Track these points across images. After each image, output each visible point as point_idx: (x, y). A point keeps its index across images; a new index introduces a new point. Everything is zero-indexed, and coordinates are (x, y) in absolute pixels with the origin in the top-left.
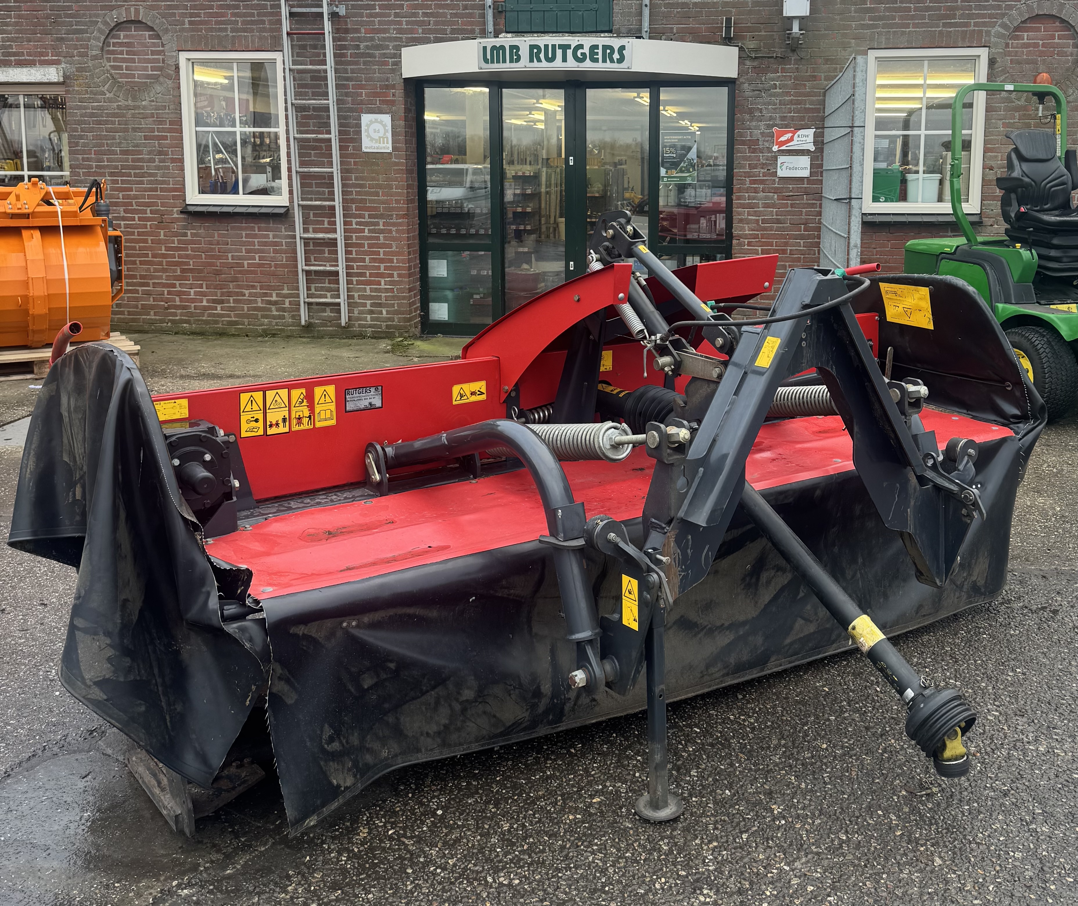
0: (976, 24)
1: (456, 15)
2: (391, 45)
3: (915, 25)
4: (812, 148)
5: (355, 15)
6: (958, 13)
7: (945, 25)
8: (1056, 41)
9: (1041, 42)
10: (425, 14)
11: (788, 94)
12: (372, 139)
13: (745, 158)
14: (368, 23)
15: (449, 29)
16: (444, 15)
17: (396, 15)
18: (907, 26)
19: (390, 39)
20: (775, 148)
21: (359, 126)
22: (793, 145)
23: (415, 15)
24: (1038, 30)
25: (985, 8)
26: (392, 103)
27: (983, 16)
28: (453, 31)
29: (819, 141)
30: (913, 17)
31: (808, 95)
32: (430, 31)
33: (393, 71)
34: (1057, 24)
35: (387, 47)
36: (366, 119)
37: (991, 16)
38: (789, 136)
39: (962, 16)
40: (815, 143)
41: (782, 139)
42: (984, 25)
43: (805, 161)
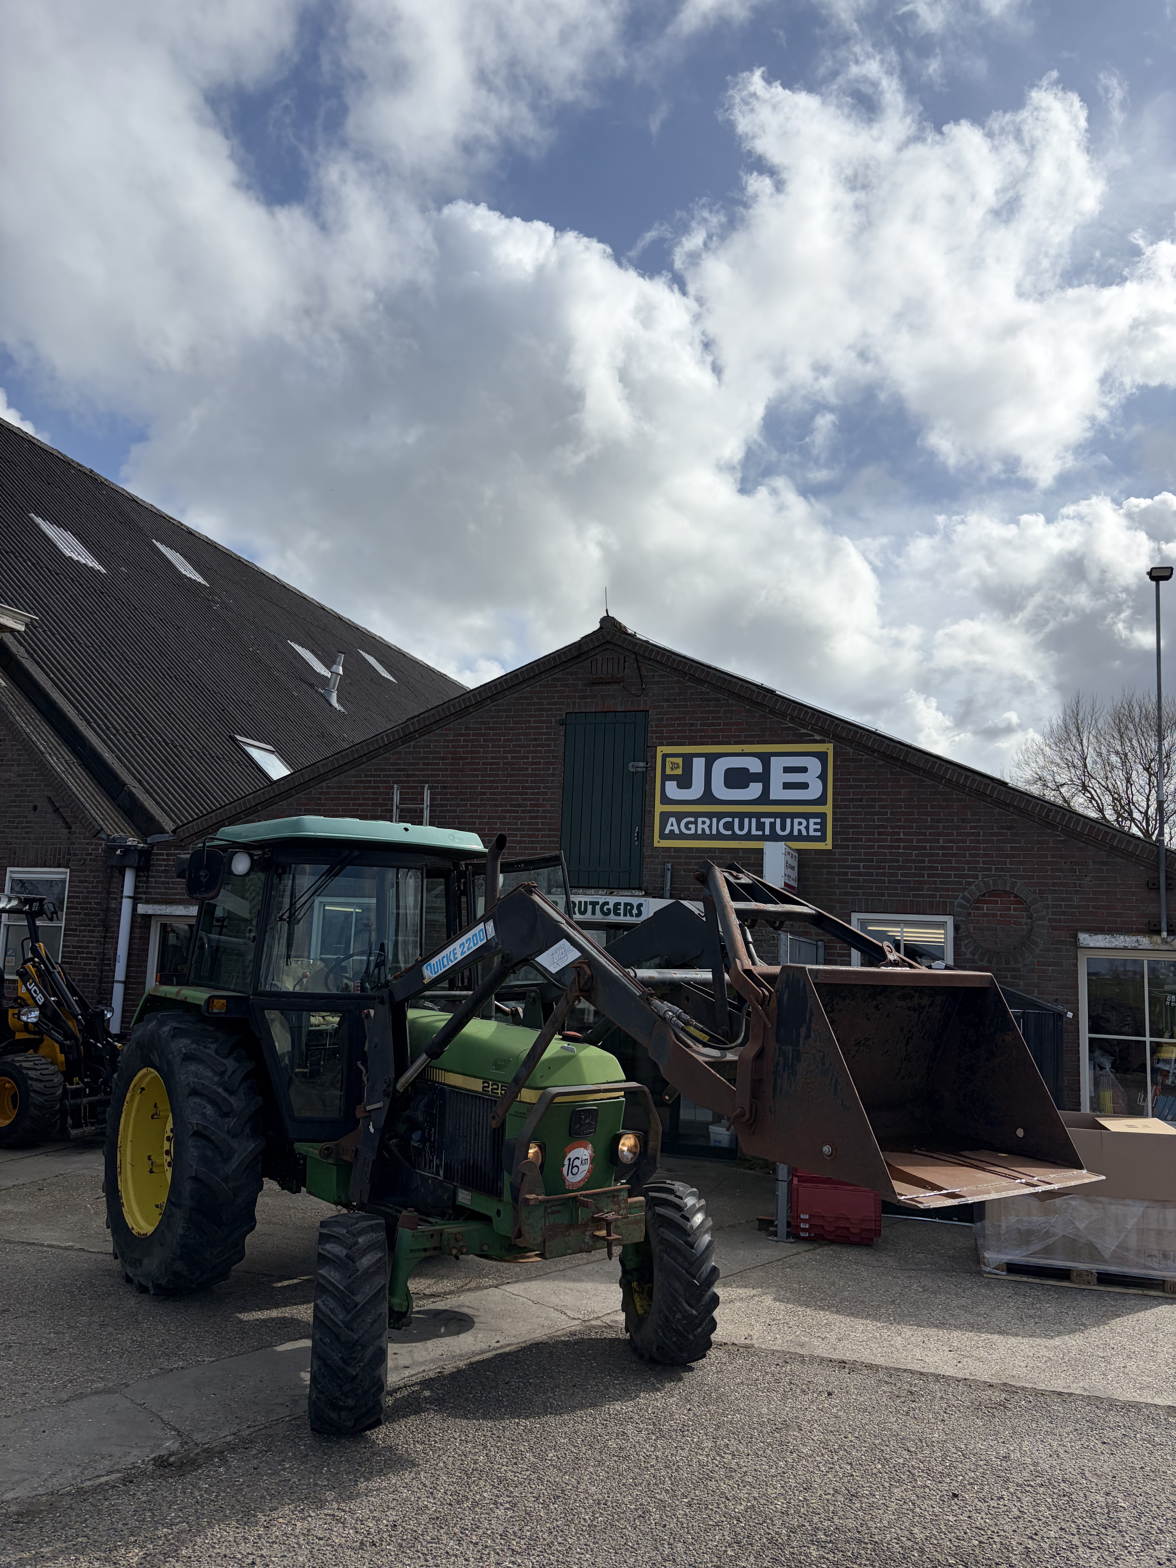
0: (941, 896)
3: (890, 895)
6: (926, 887)
7: (914, 896)
8: (1012, 912)
9: (999, 913)
18: (883, 895)
24: (996, 902)
25: (948, 883)
27: (947, 890)
30: (887, 888)
34: (1012, 898)
37: (953, 890)
39: (928, 889)
42: (948, 896)
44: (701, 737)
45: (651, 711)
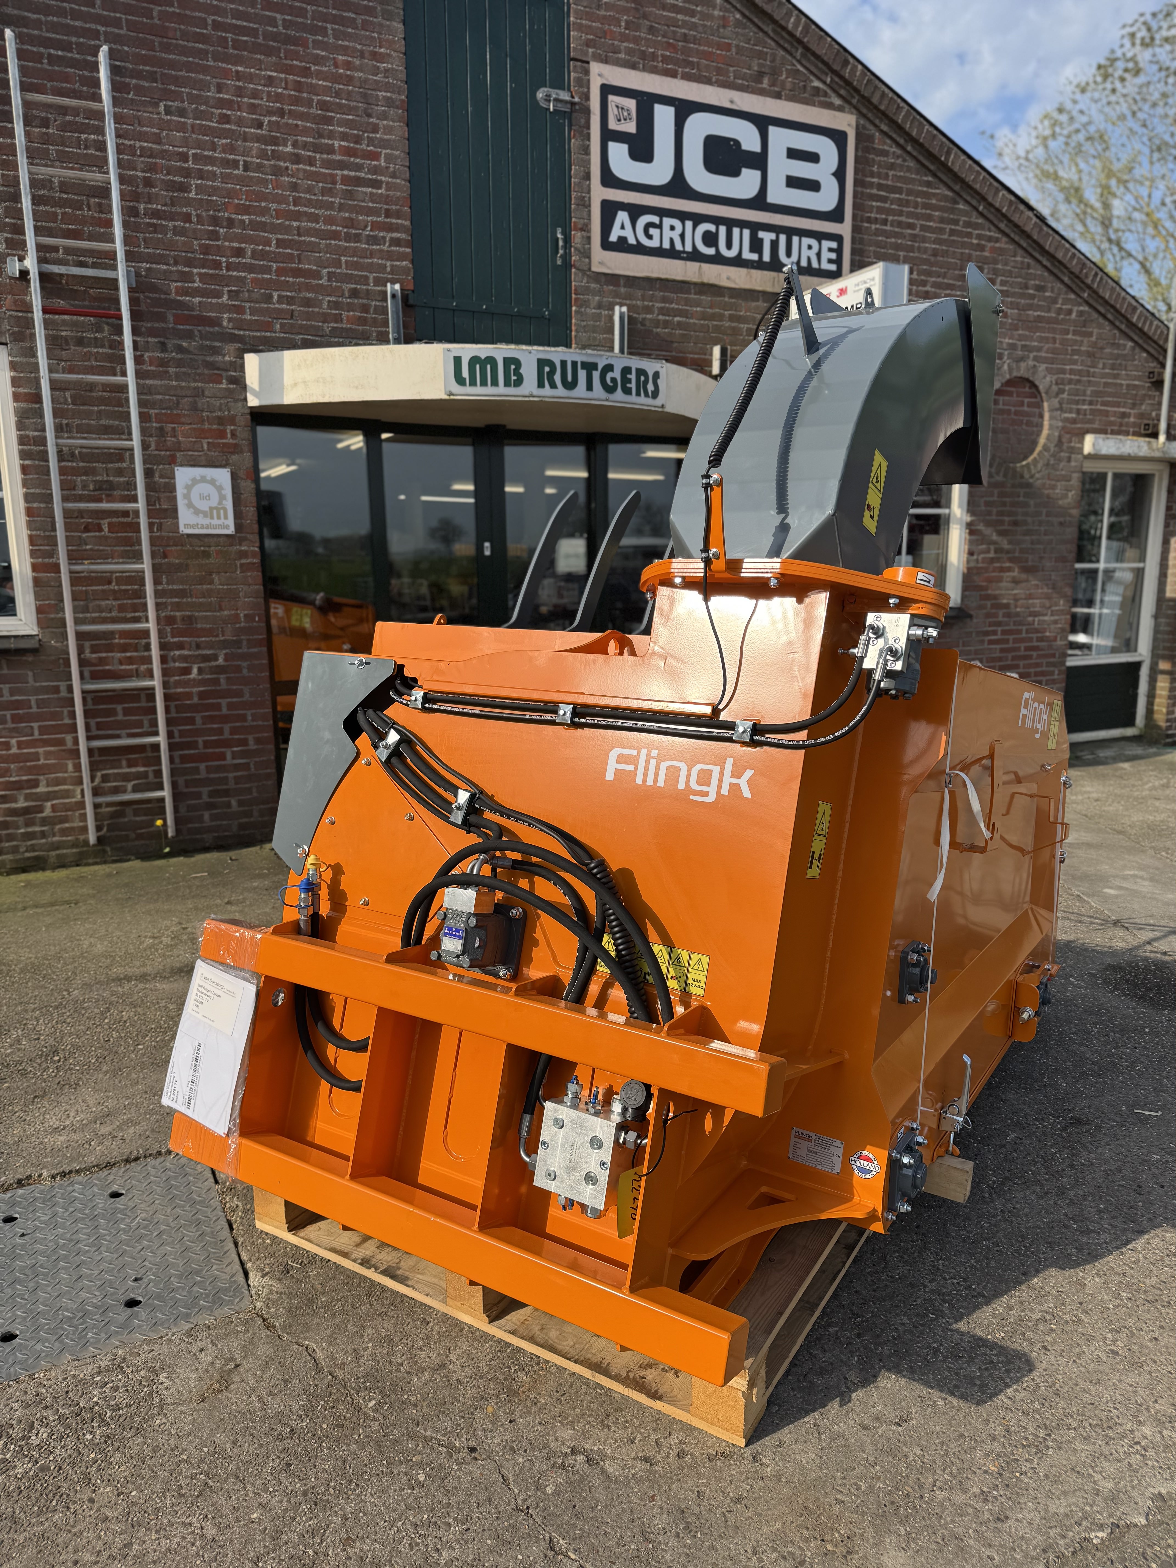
2: (224, 347)
5: (154, 288)
10: (284, 299)
12: (197, 512)
14: (180, 305)
16: (317, 303)
17: (232, 295)
19: (224, 337)
21: (172, 487)
23: (266, 298)
26: (232, 449)
32: (294, 329)
33: (229, 394)
35: (218, 351)
36: (183, 475)
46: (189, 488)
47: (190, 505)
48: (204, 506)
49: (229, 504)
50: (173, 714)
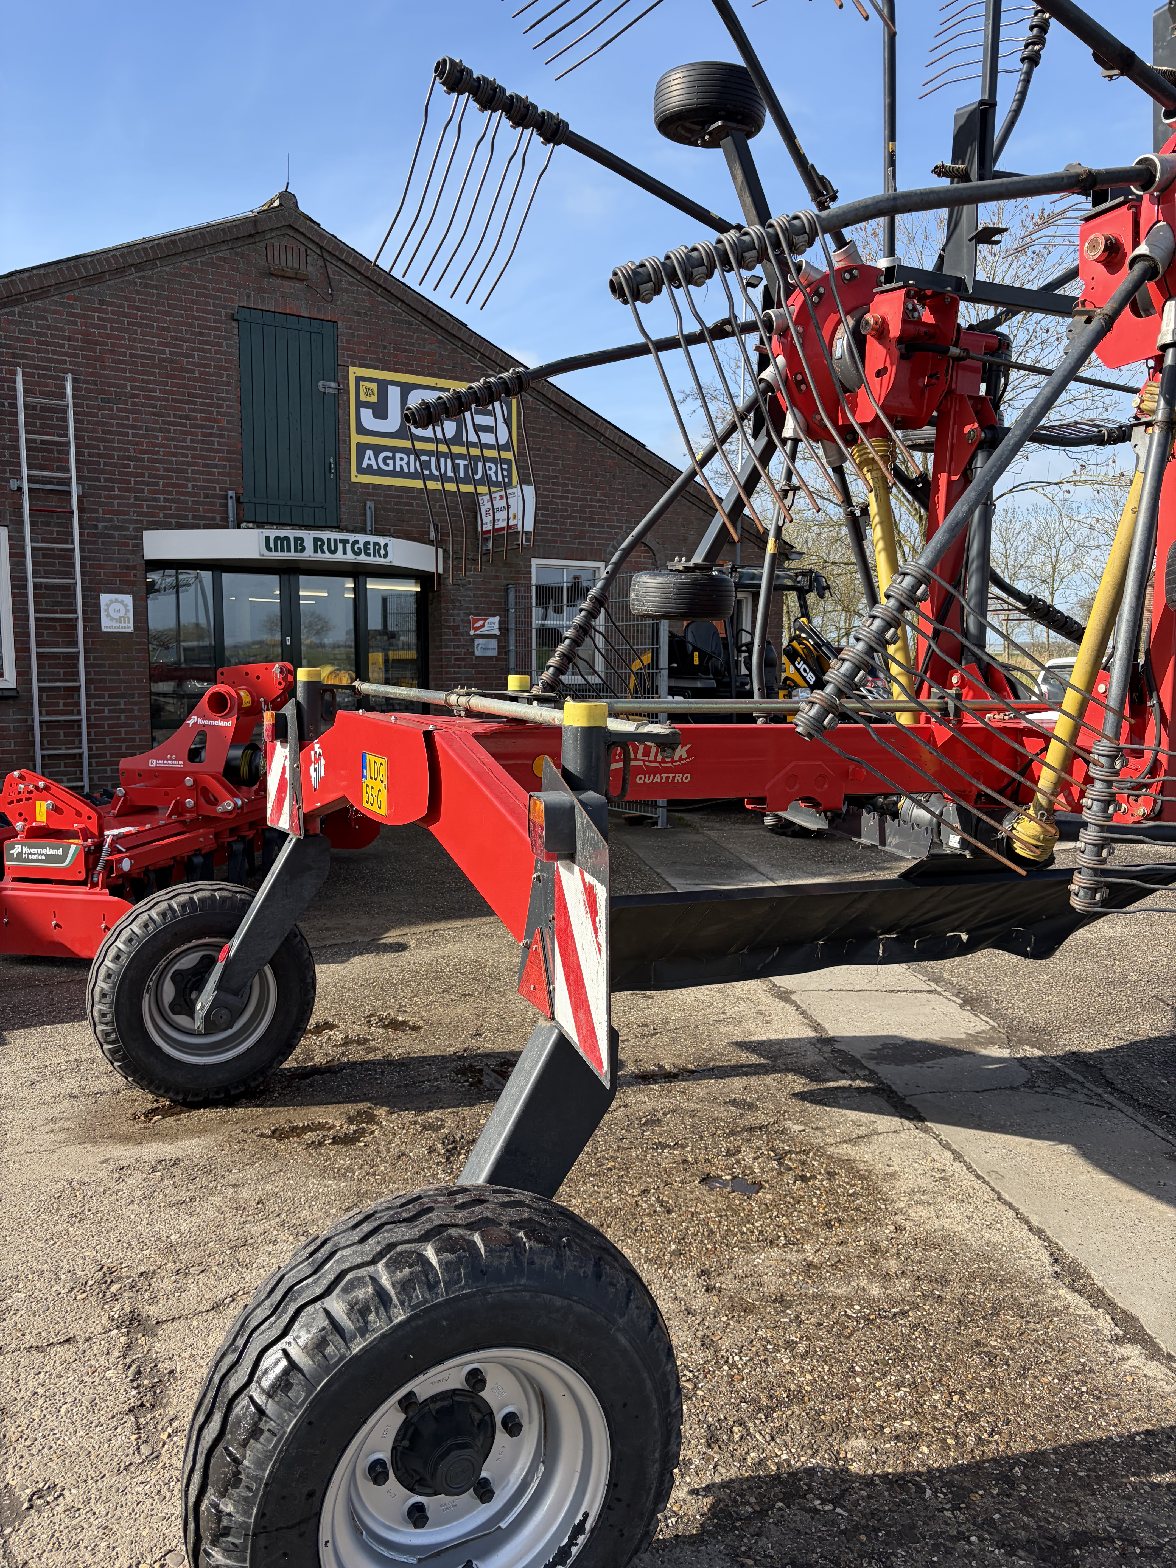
0: (597, 544)
1: (197, 503)
2: (131, 527)
3: (562, 542)
4: (498, 633)
5: (92, 495)
6: (587, 535)
7: (579, 543)
10: (166, 500)
11: (479, 589)
12: (112, 619)
13: (451, 640)
14: (106, 504)
15: (190, 515)
16: (186, 502)
17: (136, 498)
18: (556, 542)
19: (131, 521)
20: (472, 632)
21: (98, 605)
22: (486, 630)
23: (156, 500)
25: (602, 533)
26: (134, 583)
27: (602, 539)
28: (194, 517)
29: (504, 628)
30: (559, 536)
31: (493, 590)
32: (171, 516)
33: (133, 552)
35: (127, 529)
36: (105, 598)
37: (606, 539)
38: (481, 623)
39: (589, 538)
40: (500, 629)
41: (477, 625)
42: (603, 545)
43: (494, 643)
44: (396, 363)
45: (340, 324)
46: (108, 605)
47: (108, 615)
48: (116, 616)
49: (131, 615)
50: (93, 737)
